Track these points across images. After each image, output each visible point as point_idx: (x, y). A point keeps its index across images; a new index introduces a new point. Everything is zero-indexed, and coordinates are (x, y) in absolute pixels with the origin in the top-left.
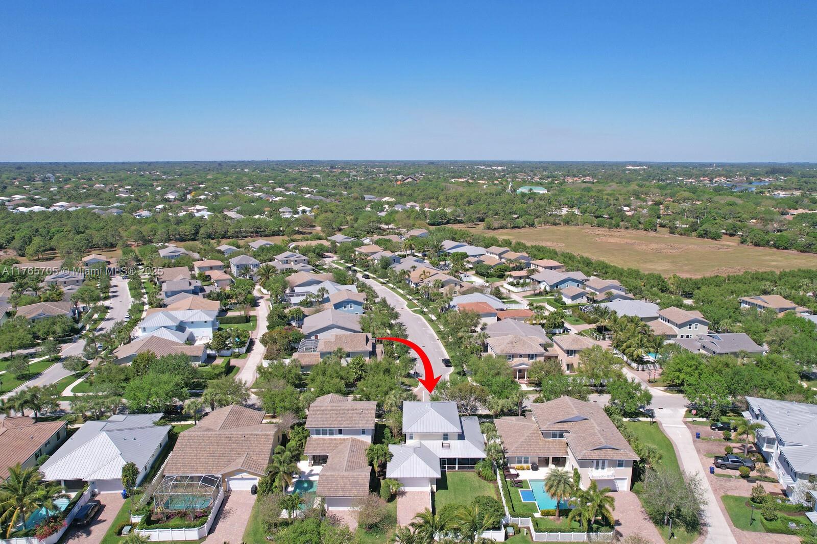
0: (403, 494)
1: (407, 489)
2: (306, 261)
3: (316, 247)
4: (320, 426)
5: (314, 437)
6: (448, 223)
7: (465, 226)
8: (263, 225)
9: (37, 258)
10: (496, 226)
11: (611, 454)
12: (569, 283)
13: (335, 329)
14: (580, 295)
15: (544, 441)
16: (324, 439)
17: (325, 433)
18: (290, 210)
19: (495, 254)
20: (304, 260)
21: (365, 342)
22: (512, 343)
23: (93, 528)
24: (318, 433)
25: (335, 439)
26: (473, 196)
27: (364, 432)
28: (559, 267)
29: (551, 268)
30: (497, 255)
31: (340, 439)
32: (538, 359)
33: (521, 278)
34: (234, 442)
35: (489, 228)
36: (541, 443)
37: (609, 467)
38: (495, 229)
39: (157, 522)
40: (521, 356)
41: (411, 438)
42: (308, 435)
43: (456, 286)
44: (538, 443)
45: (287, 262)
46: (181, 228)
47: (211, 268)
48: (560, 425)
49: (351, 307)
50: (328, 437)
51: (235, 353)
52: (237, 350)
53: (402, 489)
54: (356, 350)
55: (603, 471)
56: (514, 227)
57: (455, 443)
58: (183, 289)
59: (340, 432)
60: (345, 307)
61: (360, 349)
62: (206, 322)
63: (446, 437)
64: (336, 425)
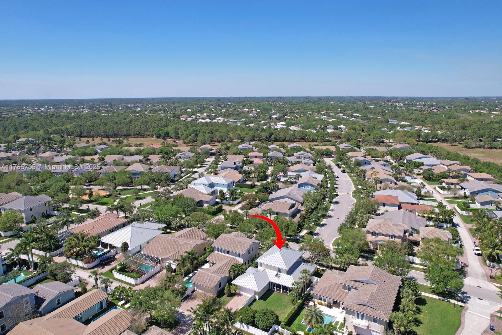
0: (240, 295)
1: (243, 293)
2: (311, 158)
3: (325, 150)
4: (219, 246)
5: (216, 252)
6: (438, 141)
7: (450, 144)
8: (308, 135)
9: (189, 145)
10: (474, 146)
11: (369, 311)
12: (490, 193)
13: (287, 199)
14: (490, 203)
15: (342, 291)
16: (220, 254)
17: (221, 252)
18: (333, 127)
19: (445, 165)
20: (310, 157)
21: (289, 208)
22: (380, 225)
23: (106, 266)
24: (218, 250)
25: (225, 256)
26: (467, 124)
27: (239, 256)
28: (490, 180)
29: (482, 180)
30: (446, 166)
31: (228, 256)
32: (396, 239)
33: (452, 184)
34: (176, 245)
35: (466, 147)
36: (338, 291)
37: (366, 319)
38: (473, 148)
39: (127, 272)
40: (383, 235)
41: (261, 266)
42: (213, 251)
43: (391, 183)
44: (336, 291)
45: (299, 157)
46: (262, 134)
47: (256, 157)
48: (354, 283)
49: (308, 187)
50: (222, 254)
51: (230, 203)
52: (231, 202)
53: (241, 292)
54: (280, 211)
55: (362, 321)
56: (491, 148)
57: (284, 276)
58: (230, 166)
59: (228, 253)
60: (305, 187)
61: (283, 211)
62: (224, 184)
63: (280, 271)
64: (226, 248)
